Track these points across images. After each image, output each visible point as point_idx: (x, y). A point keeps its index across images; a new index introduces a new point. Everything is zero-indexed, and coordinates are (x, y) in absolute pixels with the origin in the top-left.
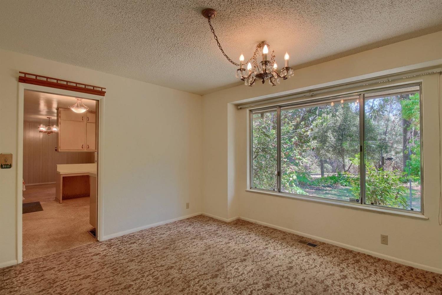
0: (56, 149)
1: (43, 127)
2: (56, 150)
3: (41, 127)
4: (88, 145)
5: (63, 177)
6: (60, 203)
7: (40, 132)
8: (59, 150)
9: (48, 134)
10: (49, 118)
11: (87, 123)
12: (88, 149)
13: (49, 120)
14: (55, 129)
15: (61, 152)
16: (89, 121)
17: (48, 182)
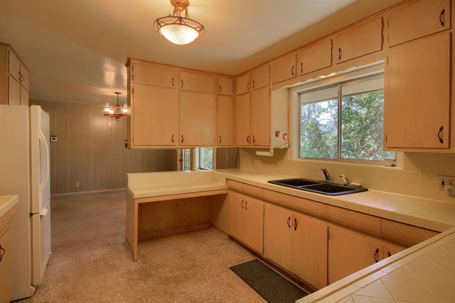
0: (126, 142)
1: (109, 107)
2: (126, 145)
3: (106, 107)
4: (182, 136)
5: (140, 205)
6: (133, 259)
7: (105, 115)
8: (132, 146)
9: (116, 118)
10: (118, 93)
11: (180, 92)
12: (183, 144)
13: (118, 96)
14: (125, 110)
15: (134, 150)
16: (184, 88)
17: (118, 188)
